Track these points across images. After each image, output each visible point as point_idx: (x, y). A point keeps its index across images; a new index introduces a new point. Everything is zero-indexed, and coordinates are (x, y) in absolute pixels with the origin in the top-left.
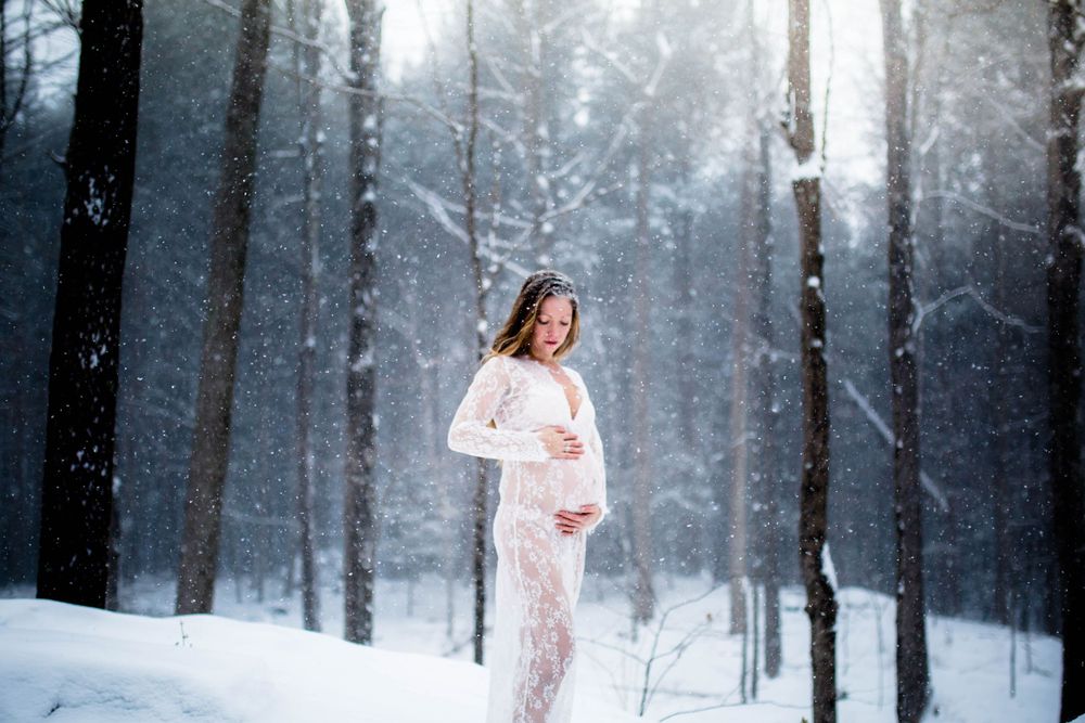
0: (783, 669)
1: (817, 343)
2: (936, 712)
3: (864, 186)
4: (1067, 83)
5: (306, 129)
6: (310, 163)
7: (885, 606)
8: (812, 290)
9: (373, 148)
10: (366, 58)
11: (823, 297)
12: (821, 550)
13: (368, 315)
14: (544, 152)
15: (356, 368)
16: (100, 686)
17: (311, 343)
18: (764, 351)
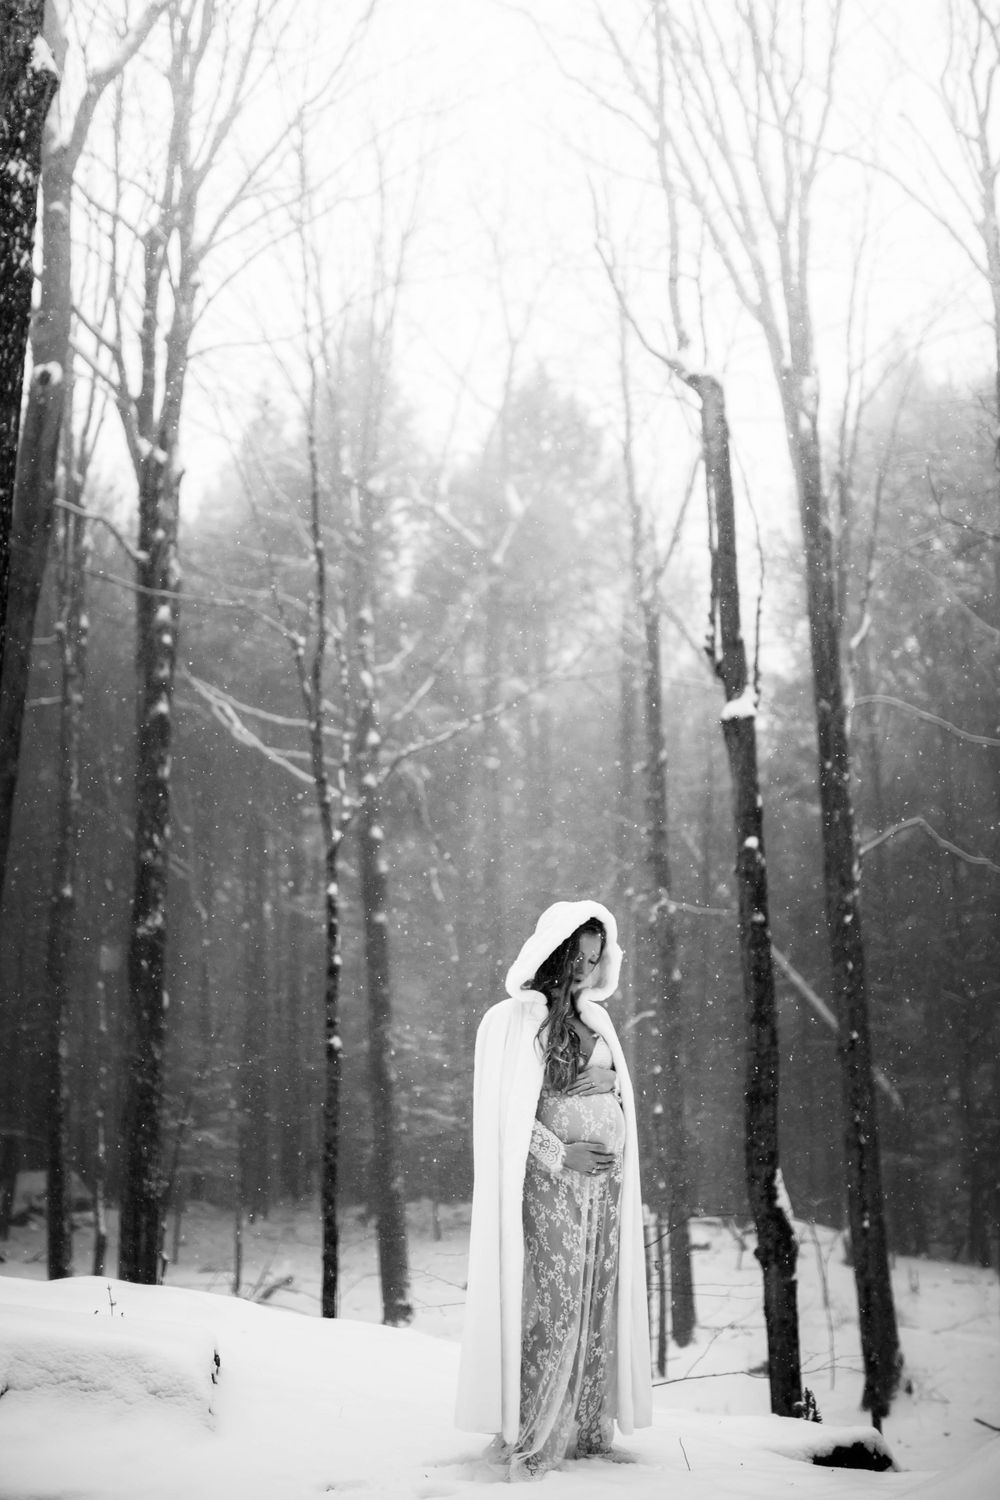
0: (698, 1333)
1: (759, 917)
2: (909, 1390)
5: (67, 609)
6: (69, 653)
8: (750, 851)
9: (166, 646)
10: (160, 534)
11: (764, 861)
12: (773, 1176)
13: (159, 861)
14: (368, 640)
15: (141, 931)
16: (53, 1364)
17: (68, 891)
18: (663, 902)
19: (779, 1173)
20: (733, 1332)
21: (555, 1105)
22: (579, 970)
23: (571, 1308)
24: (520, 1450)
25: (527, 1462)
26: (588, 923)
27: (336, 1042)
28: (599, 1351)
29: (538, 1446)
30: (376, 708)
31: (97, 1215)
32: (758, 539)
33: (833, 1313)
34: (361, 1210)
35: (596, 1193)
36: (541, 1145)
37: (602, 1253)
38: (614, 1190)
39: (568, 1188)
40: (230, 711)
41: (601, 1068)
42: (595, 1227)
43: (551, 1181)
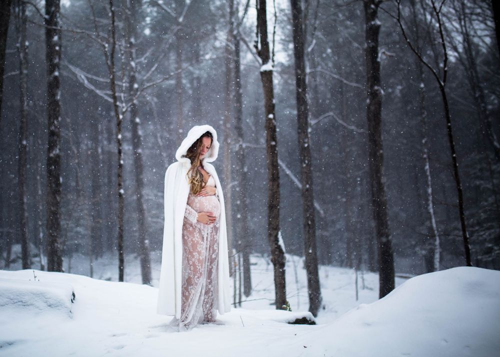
0: (253, 293)
1: (273, 143)
2: (324, 308)
3: (282, 65)
4: (373, 23)
5: (20, 39)
6: (22, 55)
7: (298, 262)
8: (270, 119)
9: (57, 51)
10: (53, 9)
11: (275, 123)
12: (277, 234)
13: (57, 130)
14: (134, 51)
15: (52, 155)
16: (12, 297)
17: (24, 142)
18: (241, 143)
19: (280, 233)
20: (265, 292)
21: (194, 199)
22: (203, 150)
23: (201, 271)
24: (183, 321)
25: (185, 325)
26: (206, 133)
27: (122, 191)
28: (210, 286)
29: (189, 320)
30: (137, 75)
31: (40, 258)
32: (276, 13)
33: (299, 285)
34: (135, 255)
35: (209, 231)
36: (189, 213)
37: (211, 252)
38: (216, 229)
39: (199, 229)
40: (83, 77)
41: (211, 186)
42: (209, 243)
43: (193, 227)
